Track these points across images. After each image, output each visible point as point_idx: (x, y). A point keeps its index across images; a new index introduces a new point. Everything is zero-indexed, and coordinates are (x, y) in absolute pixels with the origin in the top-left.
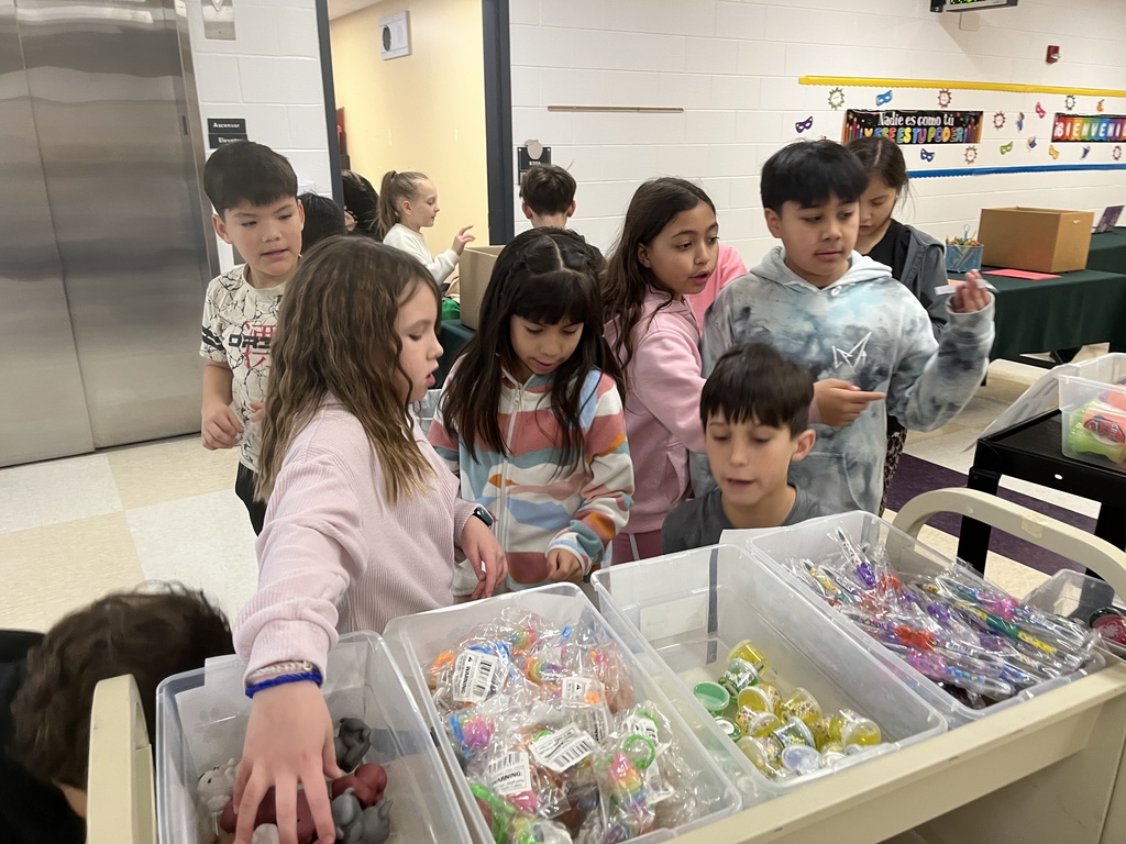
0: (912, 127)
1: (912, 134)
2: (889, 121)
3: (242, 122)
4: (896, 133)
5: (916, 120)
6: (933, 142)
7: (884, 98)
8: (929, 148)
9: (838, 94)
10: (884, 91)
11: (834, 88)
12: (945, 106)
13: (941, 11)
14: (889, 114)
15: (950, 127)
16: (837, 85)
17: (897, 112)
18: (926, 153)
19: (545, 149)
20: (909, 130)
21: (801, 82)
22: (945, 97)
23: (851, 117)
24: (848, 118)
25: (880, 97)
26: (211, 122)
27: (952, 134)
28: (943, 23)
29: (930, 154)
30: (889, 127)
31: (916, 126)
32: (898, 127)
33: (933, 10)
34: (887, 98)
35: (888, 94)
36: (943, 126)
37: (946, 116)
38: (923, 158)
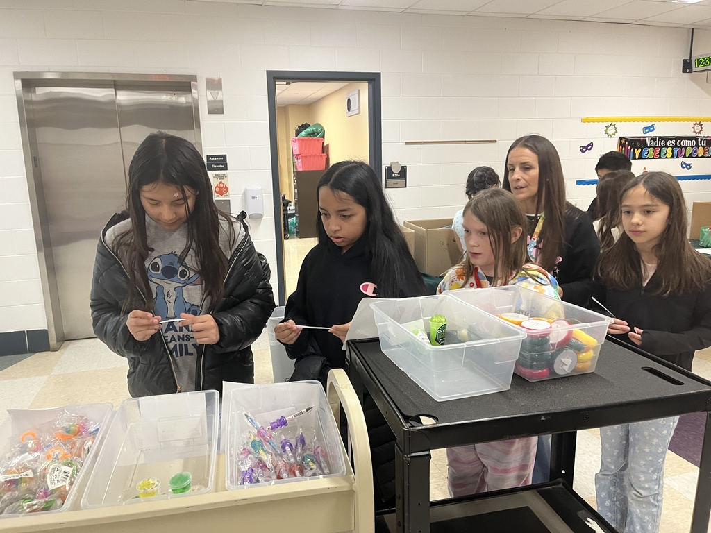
0: (673, 148)
1: (673, 151)
2: (653, 144)
3: (225, 157)
4: (660, 151)
5: (676, 143)
6: (690, 156)
7: (650, 128)
8: (687, 161)
9: (612, 127)
10: (649, 124)
11: (609, 124)
12: (699, 133)
13: (691, 72)
14: (654, 139)
15: (704, 147)
16: (611, 123)
17: (660, 137)
18: (685, 164)
19: (403, 167)
20: (670, 149)
21: (583, 121)
22: (698, 128)
23: (623, 141)
24: (621, 142)
25: (646, 128)
26: (208, 157)
27: (705, 151)
28: (693, 80)
29: (689, 165)
30: (654, 147)
31: (676, 146)
32: (661, 147)
33: (684, 71)
34: (652, 129)
35: (652, 126)
36: (697, 146)
37: (699, 140)
38: (683, 168)
